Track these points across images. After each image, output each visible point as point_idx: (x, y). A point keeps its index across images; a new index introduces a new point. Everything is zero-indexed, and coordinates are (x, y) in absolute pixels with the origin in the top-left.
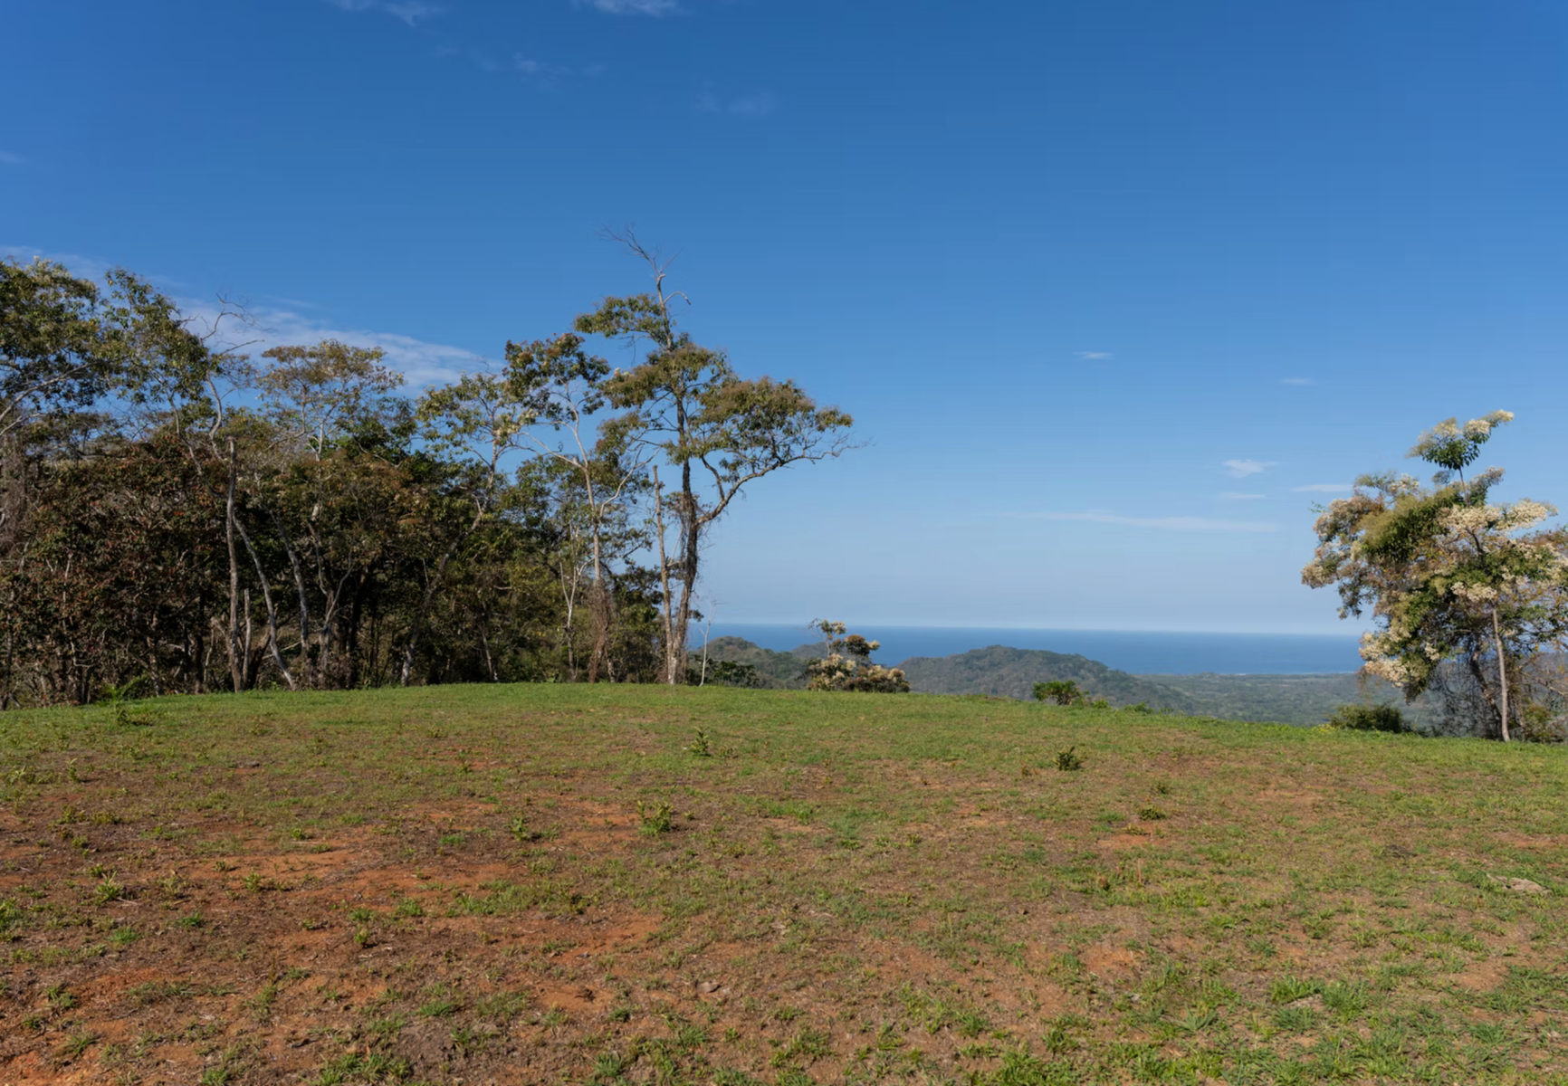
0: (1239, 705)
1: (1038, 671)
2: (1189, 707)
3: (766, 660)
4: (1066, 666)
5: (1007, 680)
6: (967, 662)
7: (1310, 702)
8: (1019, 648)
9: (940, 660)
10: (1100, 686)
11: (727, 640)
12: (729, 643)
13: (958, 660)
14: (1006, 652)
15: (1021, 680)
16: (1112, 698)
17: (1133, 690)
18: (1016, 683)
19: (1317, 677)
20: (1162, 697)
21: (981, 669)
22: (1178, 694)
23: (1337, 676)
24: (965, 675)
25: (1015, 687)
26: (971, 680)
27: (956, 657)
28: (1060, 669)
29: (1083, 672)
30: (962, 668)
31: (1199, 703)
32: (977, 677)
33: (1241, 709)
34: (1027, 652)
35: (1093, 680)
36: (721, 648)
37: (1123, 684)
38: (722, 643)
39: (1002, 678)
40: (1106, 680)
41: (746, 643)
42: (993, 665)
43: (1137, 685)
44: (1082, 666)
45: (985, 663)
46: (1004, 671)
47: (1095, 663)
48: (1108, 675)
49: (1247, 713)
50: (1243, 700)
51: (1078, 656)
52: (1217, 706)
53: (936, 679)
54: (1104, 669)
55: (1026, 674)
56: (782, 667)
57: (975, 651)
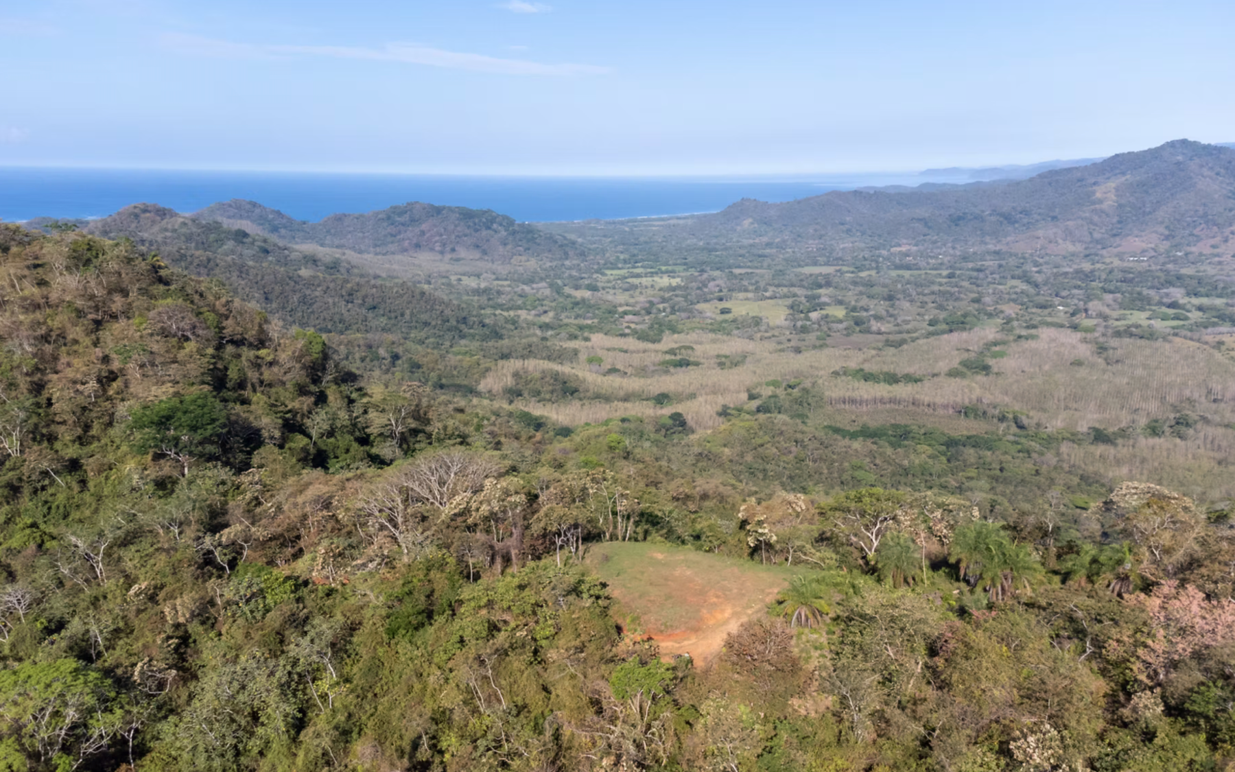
0: (620, 248)
1: (456, 226)
2: (582, 254)
3: (194, 230)
4: (480, 221)
5: (428, 235)
6: (389, 218)
7: (673, 243)
8: (437, 204)
9: (362, 216)
10: (511, 238)
11: (142, 207)
12: (145, 211)
13: (380, 216)
14: (424, 209)
15: (441, 235)
16: (521, 248)
17: (537, 241)
18: (437, 238)
19: (678, 218)
20: (561, 246)
21: (403, 225)
22: (574, 243)
23: (692, 217)
24: (389, 230)
25: (436, 242)
26: (392, 235)
27: (378, 213)
28: (475, 224)
29: (495, 226)
30: (385, 224)
31: (590, 249)
32: (400, 232)
33: (622, 252)
34: (444, 208)
35: (504, 233)
36: (137, 216)
37: (530, 236)
38: (136, 211)
39: (423, 233)
40: (514, 233)
41: (164, 209)
42: (414, 221)
43: (540, 236)
44: (493, 220)
45: (406, 218)
46: (424, 227)
47: (505, 217)
48: (516, 228)
49: (627, 256)
50: (624, 244)
51: (489, 211)
52: (604, 251)
53: (361, 235)
54: (512, 223)
55: (445, 229)
56: (212, 237)
57: (395, 208)
